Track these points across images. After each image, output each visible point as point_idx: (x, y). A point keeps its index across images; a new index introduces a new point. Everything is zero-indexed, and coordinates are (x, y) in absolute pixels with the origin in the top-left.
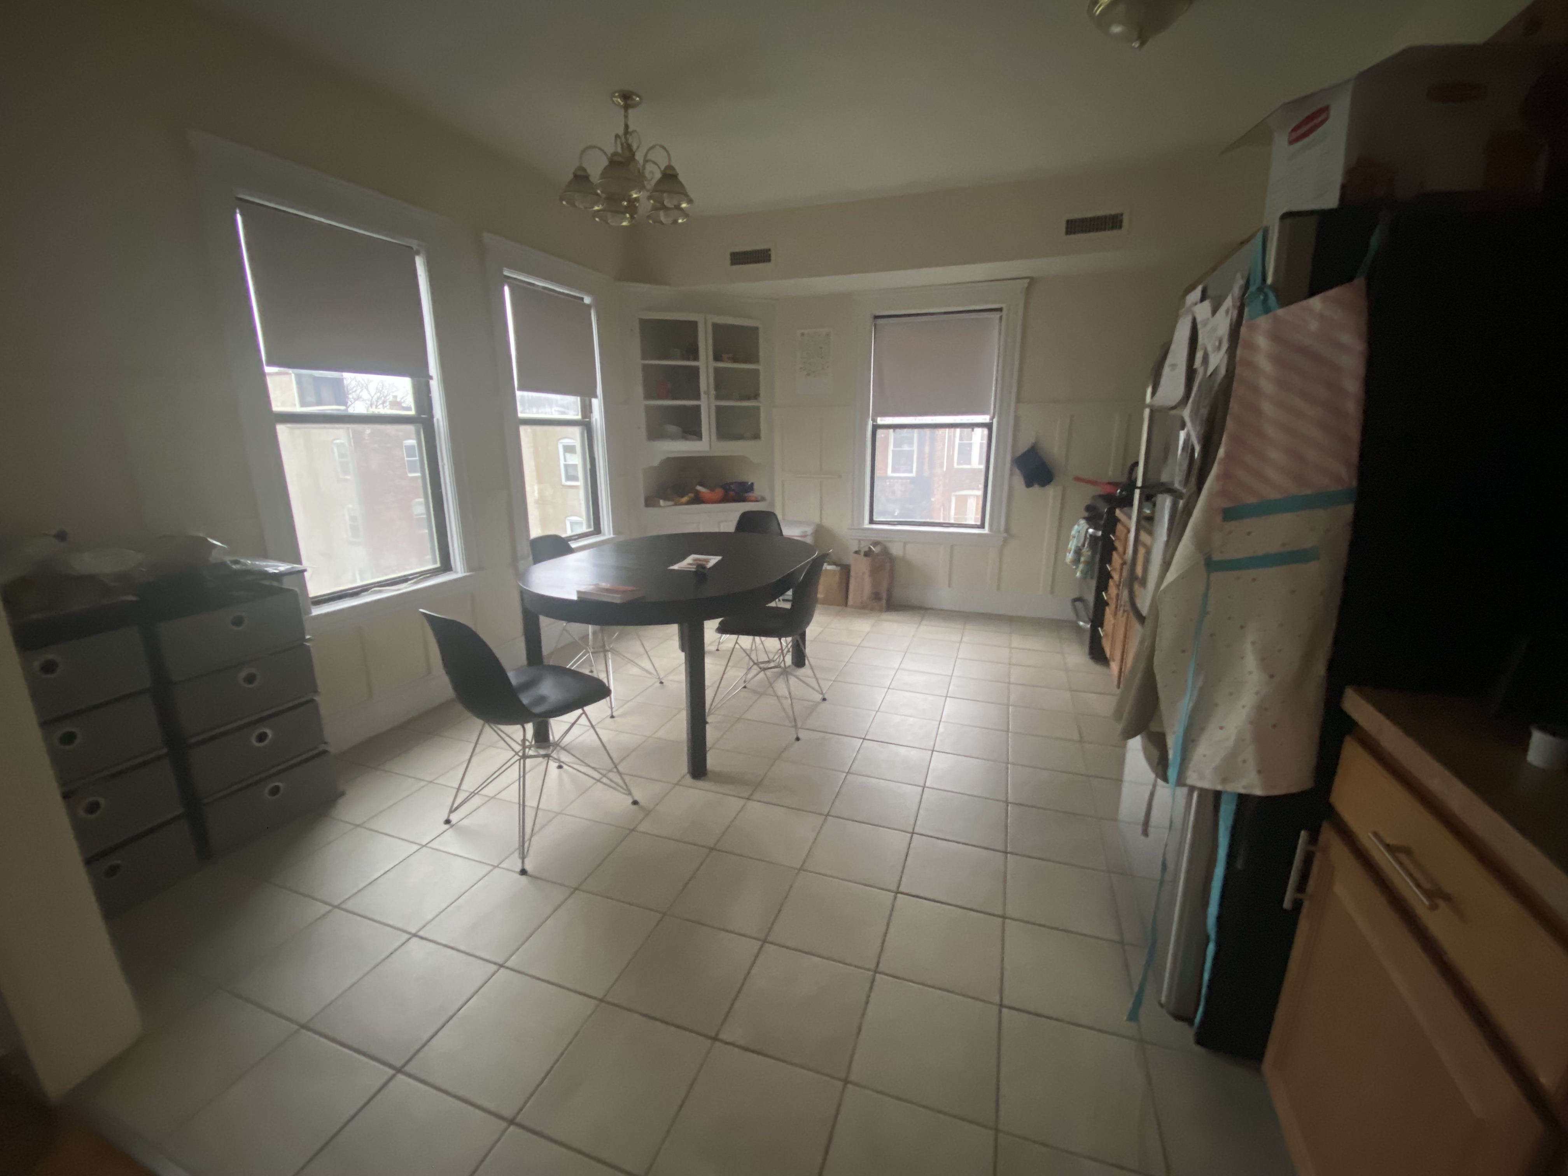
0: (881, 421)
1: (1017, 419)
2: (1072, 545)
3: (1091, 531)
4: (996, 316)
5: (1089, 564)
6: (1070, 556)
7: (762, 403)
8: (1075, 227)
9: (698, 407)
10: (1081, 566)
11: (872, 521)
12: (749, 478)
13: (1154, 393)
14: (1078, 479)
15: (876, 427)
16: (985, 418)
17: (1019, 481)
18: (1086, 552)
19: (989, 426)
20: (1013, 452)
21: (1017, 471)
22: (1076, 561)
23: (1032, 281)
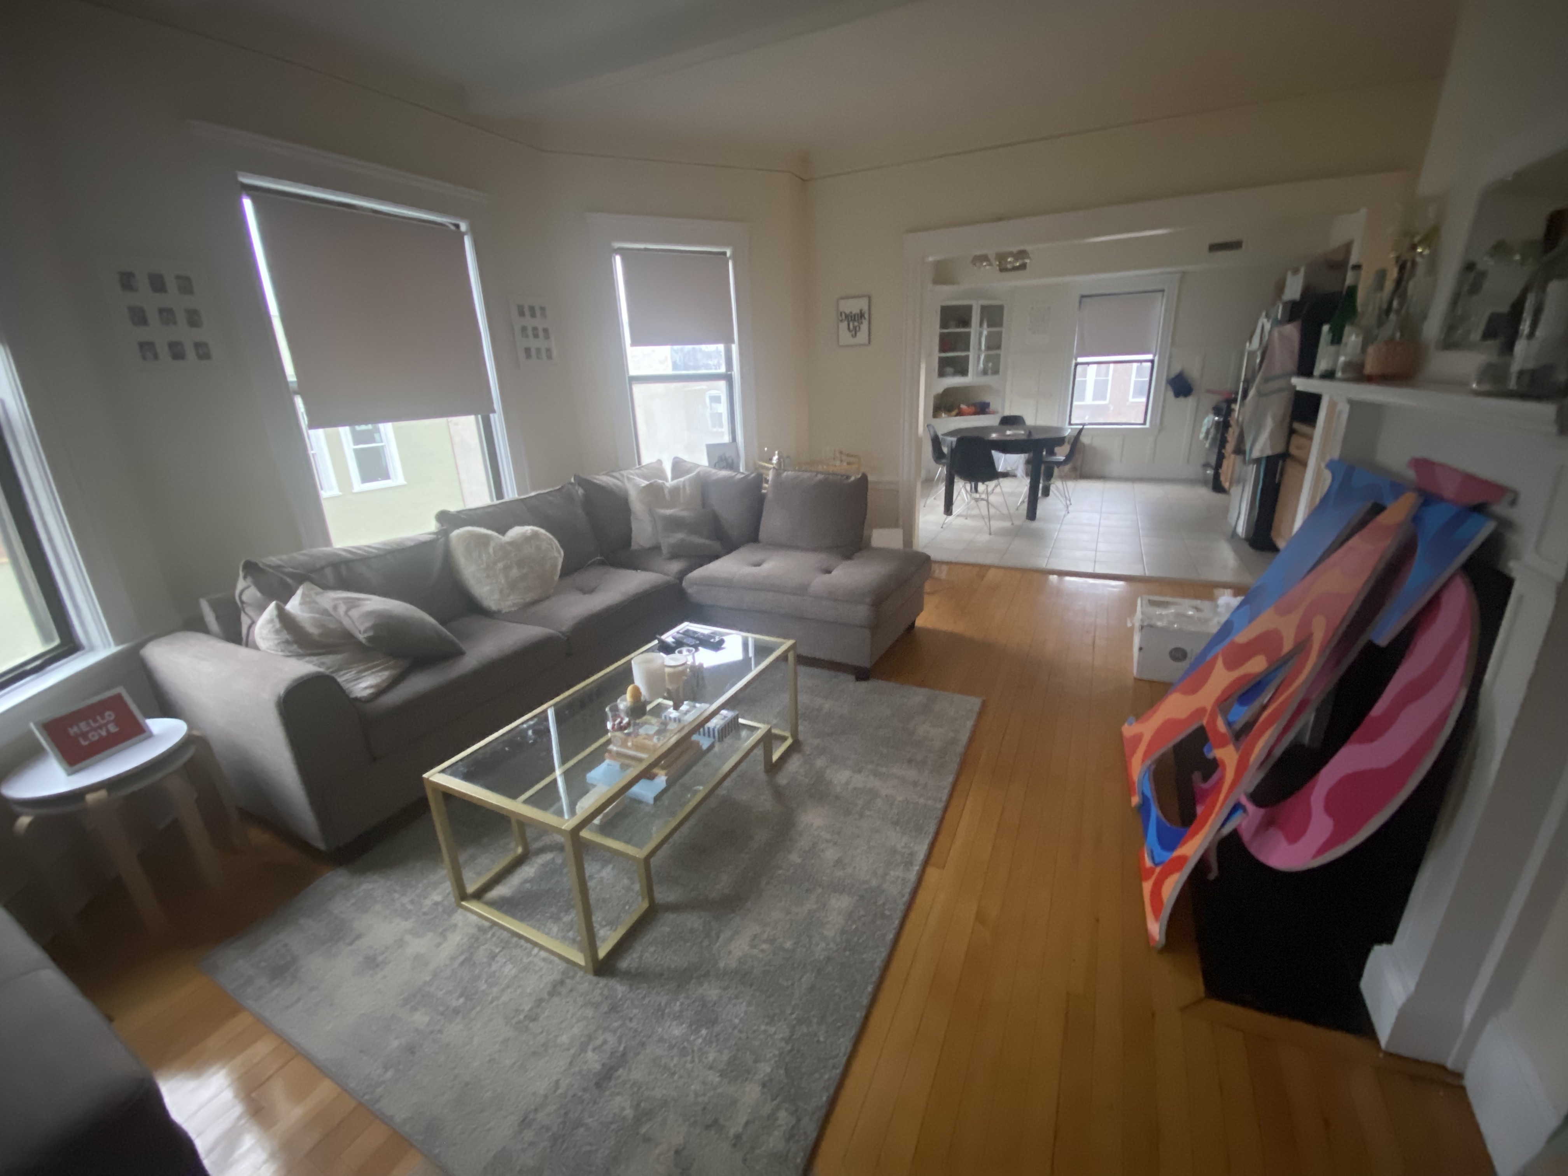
0: (1080, 360)
1: (1170, 357)
2: (1204, 429)
3: (1217, 418)
4: (1159, 295)
5: (1214, 439)
6: (1202, 436)
7: (1002, 352)
8: (1215, 248)
9: (967, 357)
10: (1209, 441)
11: (1070, 424)
12: (987, 399)
13: (1250, 345)
14: (1209, 391)
15: (1076, 365)
16: (1150, 357)
17: (1171, 394)
18: (1212, 431)
19: (1152, 361)
20: (1167, 376)
21: (1169, 388)
22: (1206, 437)
23: (1184, 274)
